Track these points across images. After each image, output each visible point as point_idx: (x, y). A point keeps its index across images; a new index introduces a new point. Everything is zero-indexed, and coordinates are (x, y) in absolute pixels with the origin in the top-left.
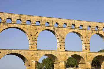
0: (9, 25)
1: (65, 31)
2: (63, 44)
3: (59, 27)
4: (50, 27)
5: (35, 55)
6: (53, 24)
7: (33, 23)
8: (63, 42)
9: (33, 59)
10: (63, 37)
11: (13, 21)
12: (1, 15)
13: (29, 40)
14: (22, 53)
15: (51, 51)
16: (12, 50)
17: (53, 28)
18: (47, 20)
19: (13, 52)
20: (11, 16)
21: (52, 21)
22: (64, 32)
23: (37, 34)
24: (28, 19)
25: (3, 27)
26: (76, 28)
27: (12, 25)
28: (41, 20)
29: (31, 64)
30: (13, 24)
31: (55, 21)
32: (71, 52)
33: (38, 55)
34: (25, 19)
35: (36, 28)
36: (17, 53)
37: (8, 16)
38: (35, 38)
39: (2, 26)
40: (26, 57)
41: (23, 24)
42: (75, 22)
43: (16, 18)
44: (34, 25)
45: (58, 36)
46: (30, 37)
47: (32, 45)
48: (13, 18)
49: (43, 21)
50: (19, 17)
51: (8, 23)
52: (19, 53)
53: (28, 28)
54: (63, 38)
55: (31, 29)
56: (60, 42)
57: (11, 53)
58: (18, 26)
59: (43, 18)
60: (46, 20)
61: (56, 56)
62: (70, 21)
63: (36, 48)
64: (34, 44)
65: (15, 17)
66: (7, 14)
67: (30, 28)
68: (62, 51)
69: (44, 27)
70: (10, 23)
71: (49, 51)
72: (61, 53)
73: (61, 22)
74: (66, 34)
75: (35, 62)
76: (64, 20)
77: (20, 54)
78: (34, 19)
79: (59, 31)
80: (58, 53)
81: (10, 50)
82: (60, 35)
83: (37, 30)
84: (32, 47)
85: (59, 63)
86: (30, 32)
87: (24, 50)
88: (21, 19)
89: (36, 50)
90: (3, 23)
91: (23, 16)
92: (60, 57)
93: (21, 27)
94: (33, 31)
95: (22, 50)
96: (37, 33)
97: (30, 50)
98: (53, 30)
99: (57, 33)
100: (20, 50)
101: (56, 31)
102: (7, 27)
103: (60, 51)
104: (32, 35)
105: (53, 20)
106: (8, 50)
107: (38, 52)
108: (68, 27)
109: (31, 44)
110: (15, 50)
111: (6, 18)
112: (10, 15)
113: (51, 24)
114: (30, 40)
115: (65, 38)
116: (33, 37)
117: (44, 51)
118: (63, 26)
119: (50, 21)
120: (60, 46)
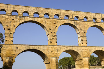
0: (26, 18)
1: (86, 24)
2: (84, 39)
3: (80, 21)
4: (70, 20)
5: (55, 51)
6: (73, 18)
7: (51, 17)
8: (85, 37)
9: (53, 56)
10: (84, 31)
11: (30, 14)
12: (18, 8)
13: (47, 35)
14: (41, 49)
15: (72, 46)
16: (30, 45)
17: (73, 21)
18: (67, 14)
19: (31, 47)
20: (28, 10)
21: (72, 15)
22: (85, 26)
23: (56, 28)
24: (46, 12)
25: (20, 21)
26: (98, 22)
27: (29, 19)
28: (60, 13)
29: (52, 61)
30: (30, 17)
31: (75, 14)
32: (94, 48)
33: (58, 51)
34: (42, 12)
35: (55, 22)
36: (35, 49)
37: (24, 9)
38: (54, 33)
39: (18, 20)
40: (45, 54)
41: (41, 18)
42: (96, 15)
43: (33, 12)
44: (53, 19)
45: (78, 30)
46: (49, 32)
47: (52, 40)
48: (30, 11)
49: (62, 14)
50: (37, 10)
51: (25, 17)
52: (37, 49)
53: (46, 22)
54: (85, 33)
55: (50, 22)
56: (81, 37)
57: (28, 49)
58: (36, 20)
59: (62, 11)
60: (65, 13)
61: (78, 52)
62: (91, 15)
63: (56, 43)
64: (53, 39)
65: (32, 10)
66: (24, 7)
67: (48, 22)
68: (84, 47)
69: (64, 21)
70: (27, 17)
71: (70, 46)
72: (83, 48)
73: (81, 15)
74: (88, 28)
75: (55, 58)
76: (84, 13)
77: (39, 49)
78: (53, 12)
79: (80, 25)
80: (80, 48)
81: (27, 45)
82: (81, 29)
83: (56, 24)
84: (51, 42)
85: (82, 59)
86: (49, 26)
87: (43, 45)
88: (39, 12)
89: (56, 46)
90: (19, 16)
91: (41, 9)
92: (83, 53)
93: (39, 20)
94: (52, 25)
95: (41, 45)
96: (57, 26)
97: (50, 46)
98: (73, 24)
99: (78, 27)
100: (38, 45)
101: (77, 25)
102: (23, 21)
103: (82, 46)
104: (50, 30)
105: (73, 13)
106: (25, 46)
107: (58, 47)
108: (89, 20)
109: (50, 39)
110: (33, 45)
111: (23, 11)
112: (27, 8)
113: (71, 17)
114: (49, 34)
115: (86, 32)
116: (52, 31)
117: (65, 46)
118: (83, 20)
119: (70, 14)
120: (82, 40)
